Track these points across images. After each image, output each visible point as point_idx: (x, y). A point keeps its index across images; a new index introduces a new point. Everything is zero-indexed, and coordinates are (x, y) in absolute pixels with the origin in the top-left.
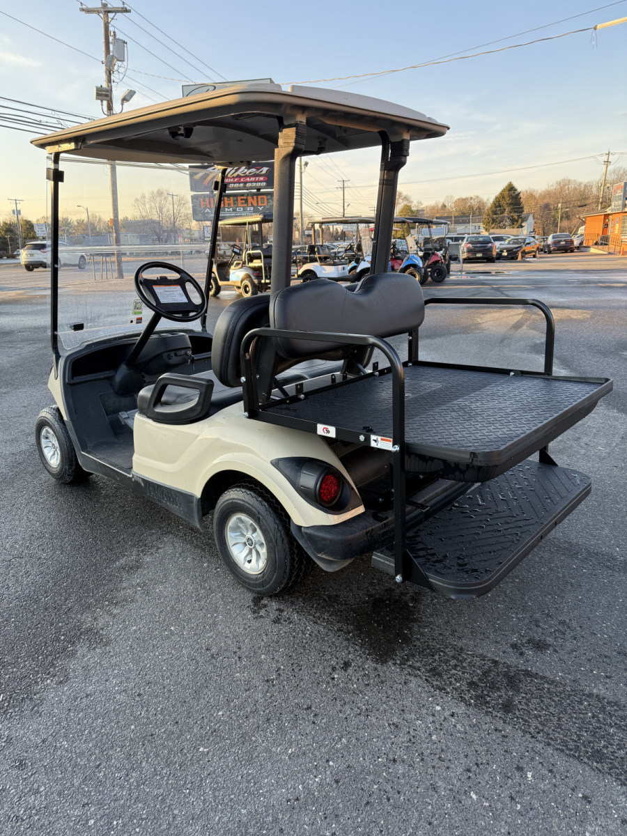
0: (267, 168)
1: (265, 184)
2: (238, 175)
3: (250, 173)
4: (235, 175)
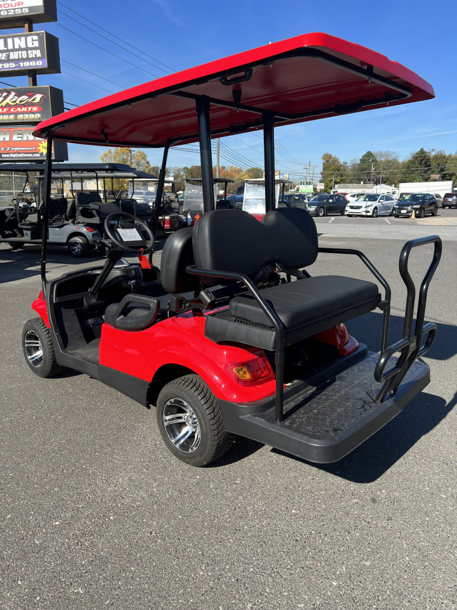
0: (42, 95)
1: (39, 115)
2: (7, 104)
3: (21, 102)
4: (4, 104)
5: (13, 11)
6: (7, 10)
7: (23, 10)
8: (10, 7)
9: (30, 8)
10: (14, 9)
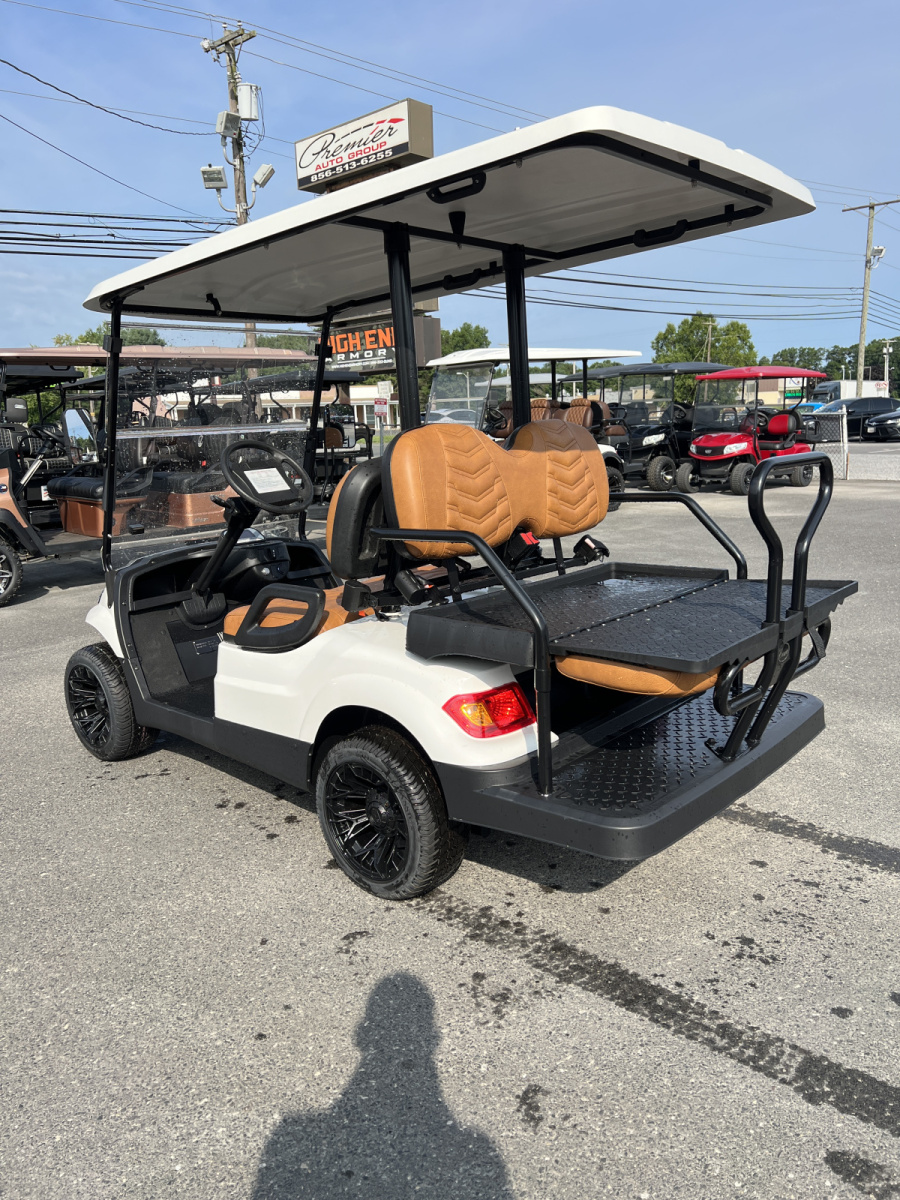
5: (374, 156)
6: (368, 157)
7: (387, 152)
8: (372, 152)
9: (396, 149)
10: (376, 154)
